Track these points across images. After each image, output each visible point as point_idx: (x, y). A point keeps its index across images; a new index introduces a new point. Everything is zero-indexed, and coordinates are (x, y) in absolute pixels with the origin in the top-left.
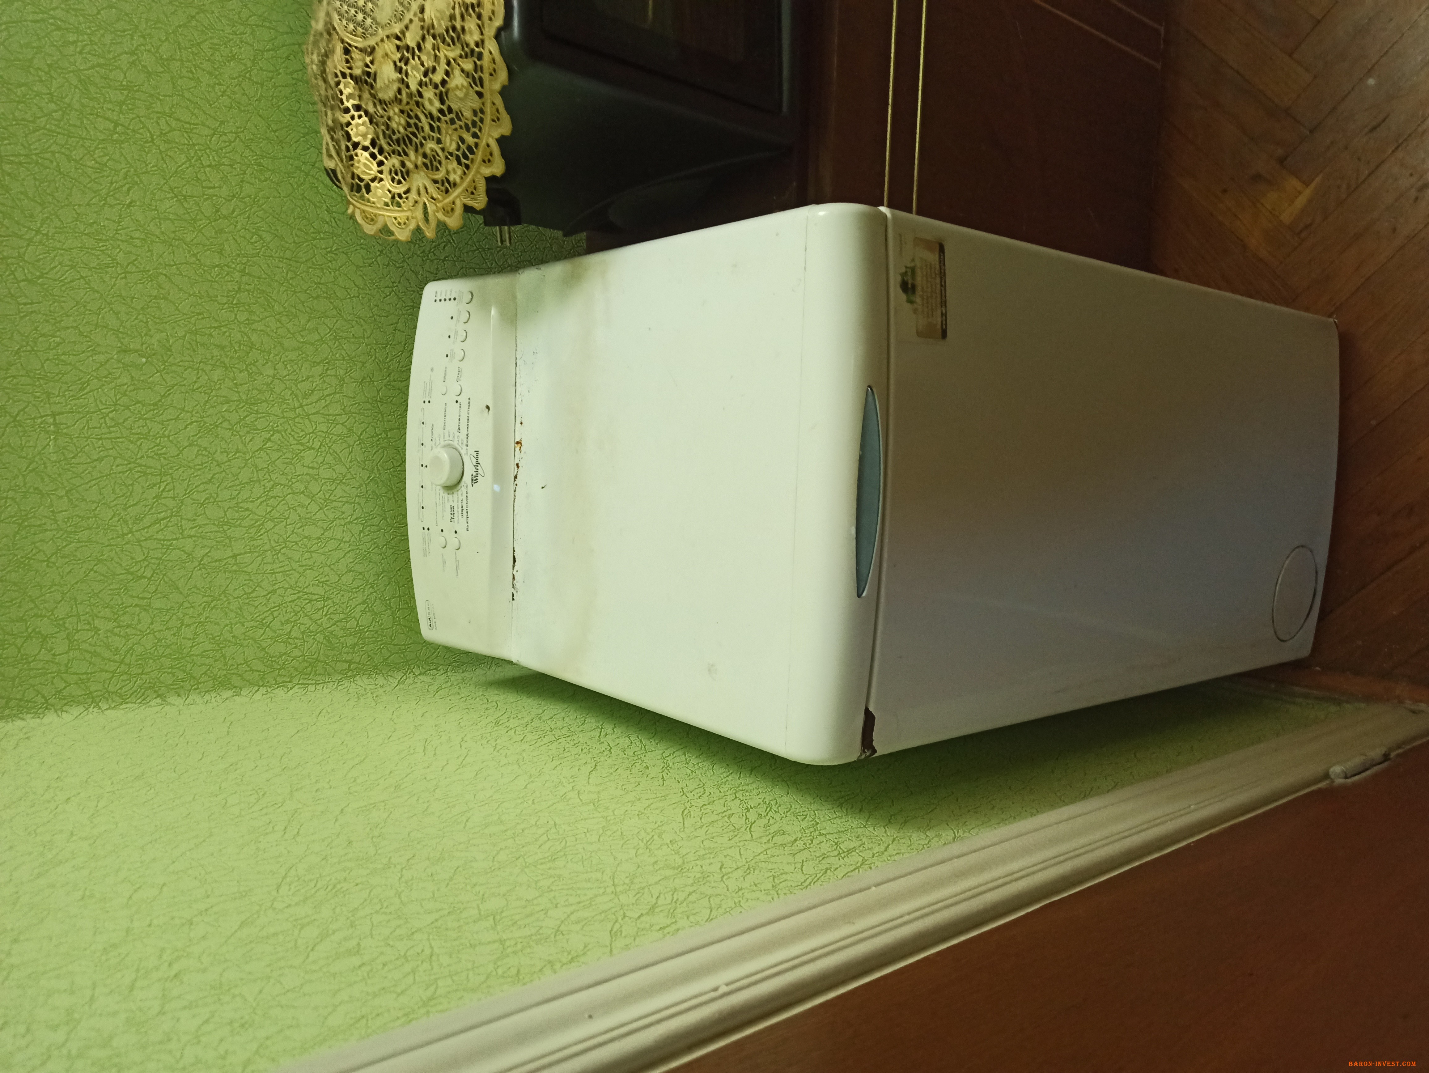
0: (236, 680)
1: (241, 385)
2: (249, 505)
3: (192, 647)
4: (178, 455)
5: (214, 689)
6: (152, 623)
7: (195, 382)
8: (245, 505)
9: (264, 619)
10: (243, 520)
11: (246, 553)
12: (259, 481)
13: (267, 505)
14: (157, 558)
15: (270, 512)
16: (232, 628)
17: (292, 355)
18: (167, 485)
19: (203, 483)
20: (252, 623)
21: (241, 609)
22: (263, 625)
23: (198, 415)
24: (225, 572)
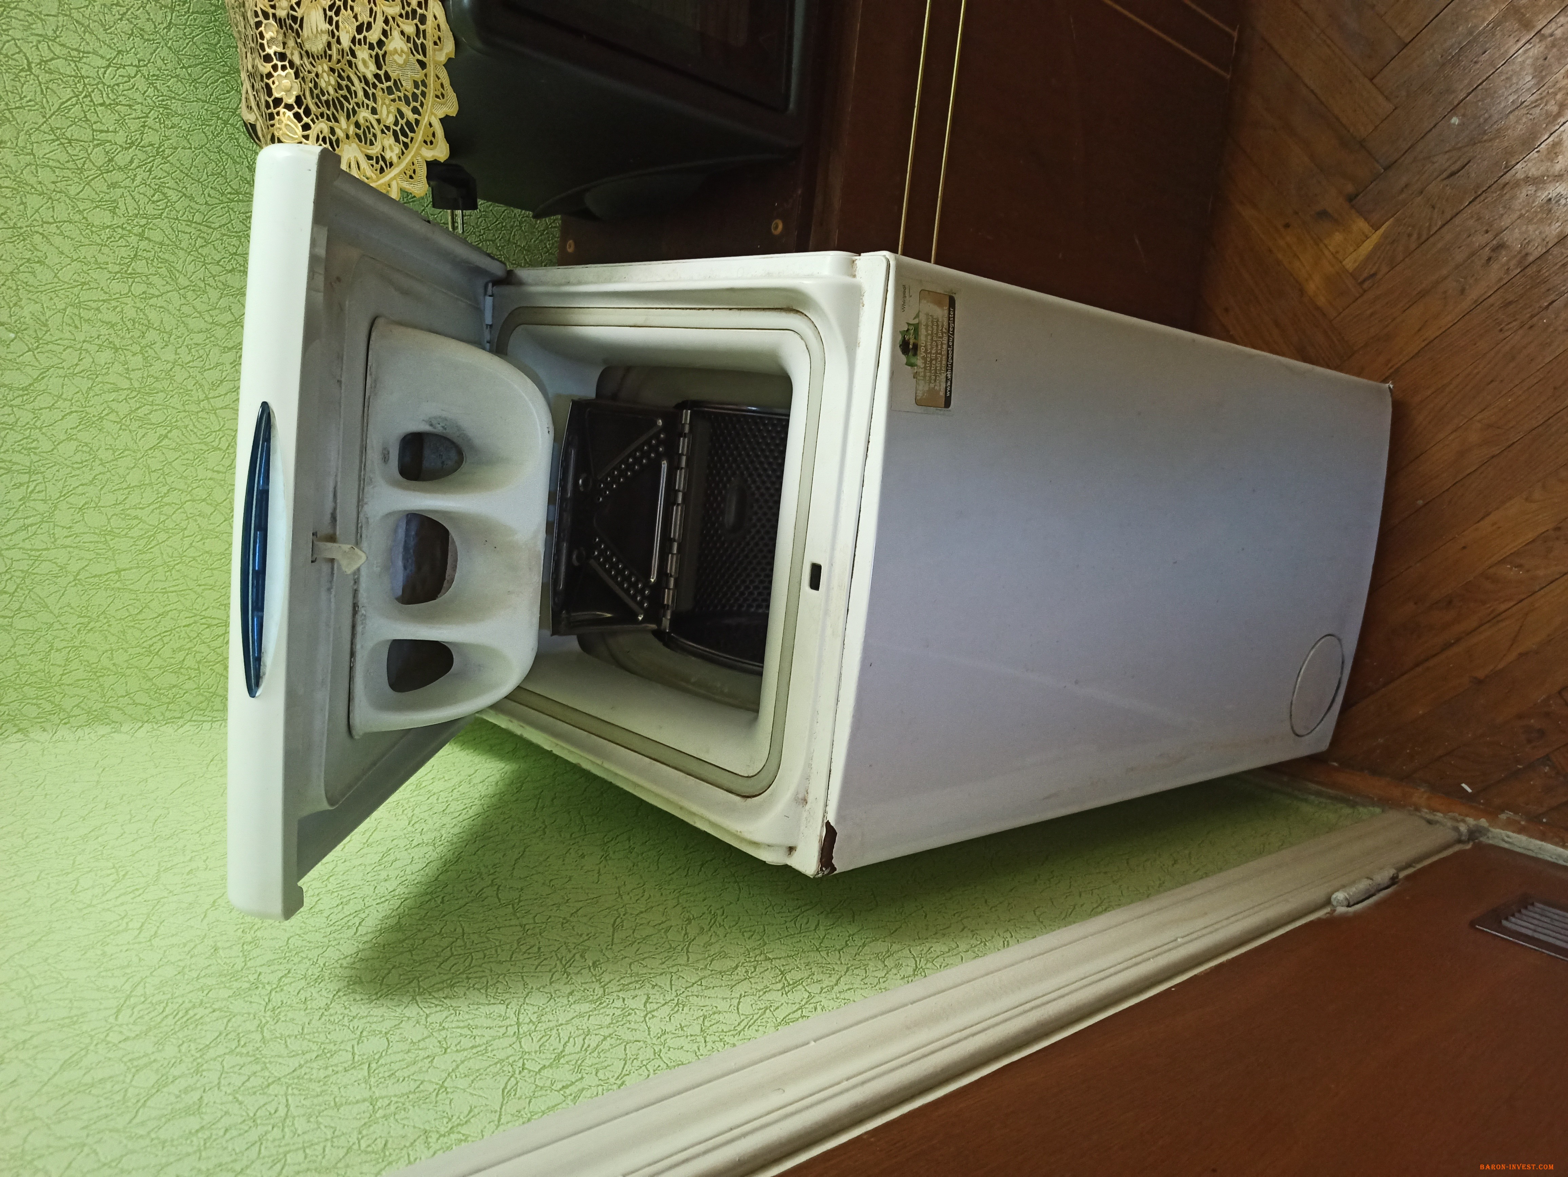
0: (115, 715)
1: (133, 370)
2: (138, 513)
3: (62, 675)
4: (53, 450)
5: (88, 724)
6: (14, 646)
7: (77, 365)
8: (133, 513)
9: (151, 646)
10: (130, 529)
11: (131, 568)
12: (151, 484)
13: (160, 513)
14: (22, 571)
15: (164, 521)
16: (112, 653)
17: (199, 338)
18: (37, 484)
19: (82, 485)
20: (138, 650)
21: (124, 632)
22: (150, 652)
23: (78, 403)
24: (106, 589)
